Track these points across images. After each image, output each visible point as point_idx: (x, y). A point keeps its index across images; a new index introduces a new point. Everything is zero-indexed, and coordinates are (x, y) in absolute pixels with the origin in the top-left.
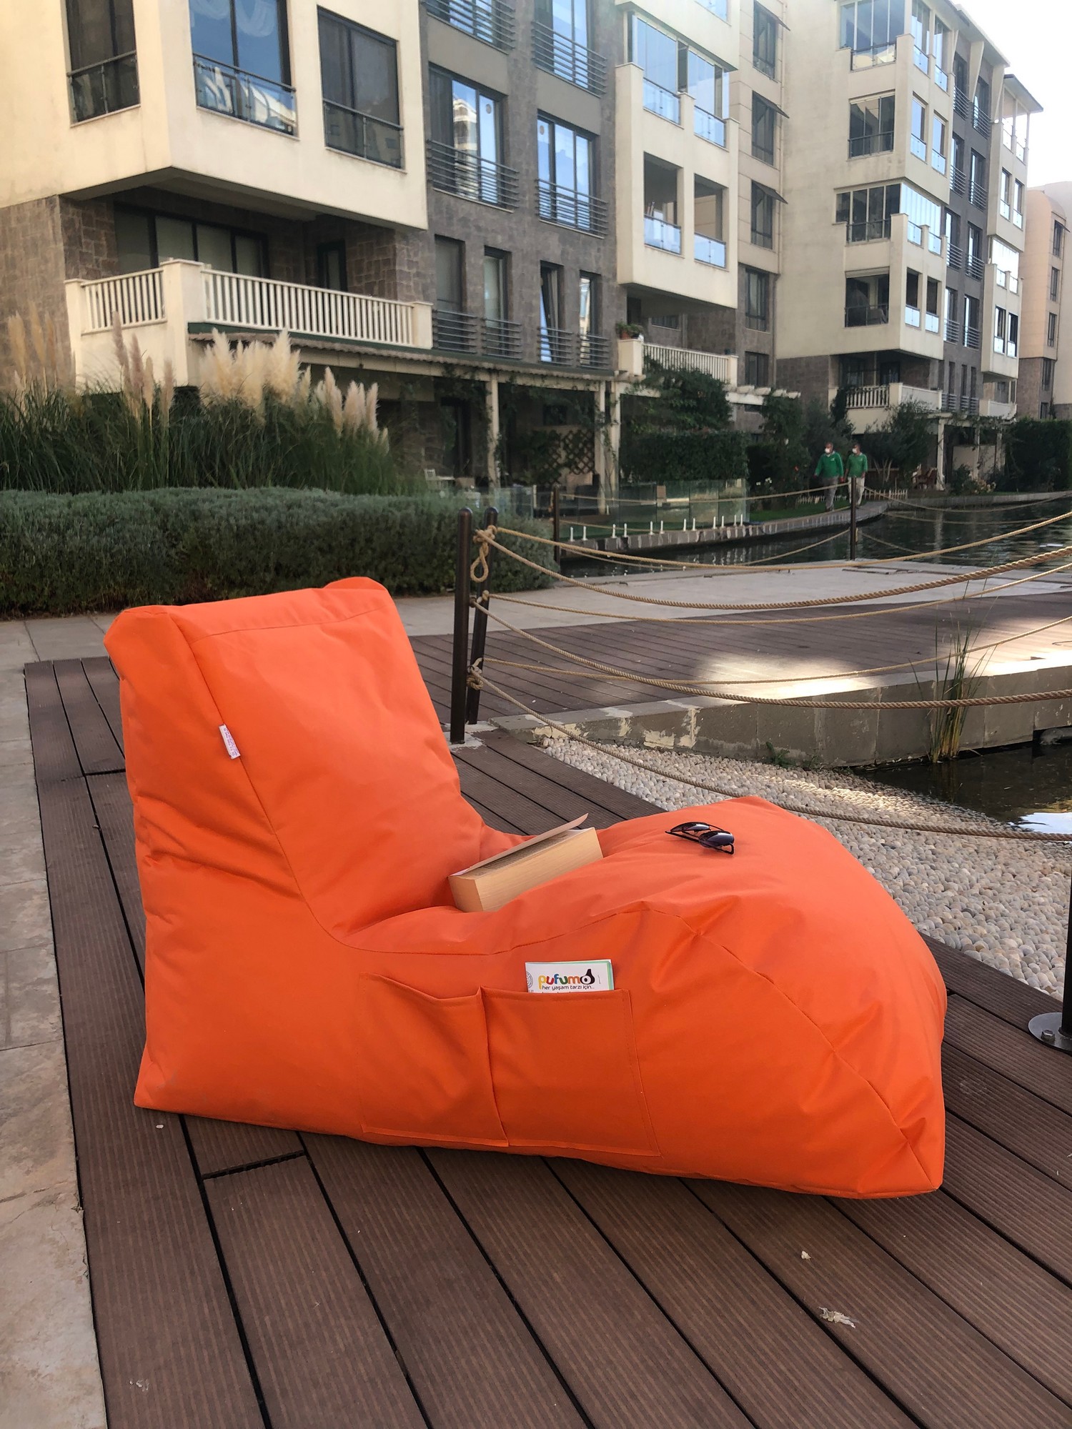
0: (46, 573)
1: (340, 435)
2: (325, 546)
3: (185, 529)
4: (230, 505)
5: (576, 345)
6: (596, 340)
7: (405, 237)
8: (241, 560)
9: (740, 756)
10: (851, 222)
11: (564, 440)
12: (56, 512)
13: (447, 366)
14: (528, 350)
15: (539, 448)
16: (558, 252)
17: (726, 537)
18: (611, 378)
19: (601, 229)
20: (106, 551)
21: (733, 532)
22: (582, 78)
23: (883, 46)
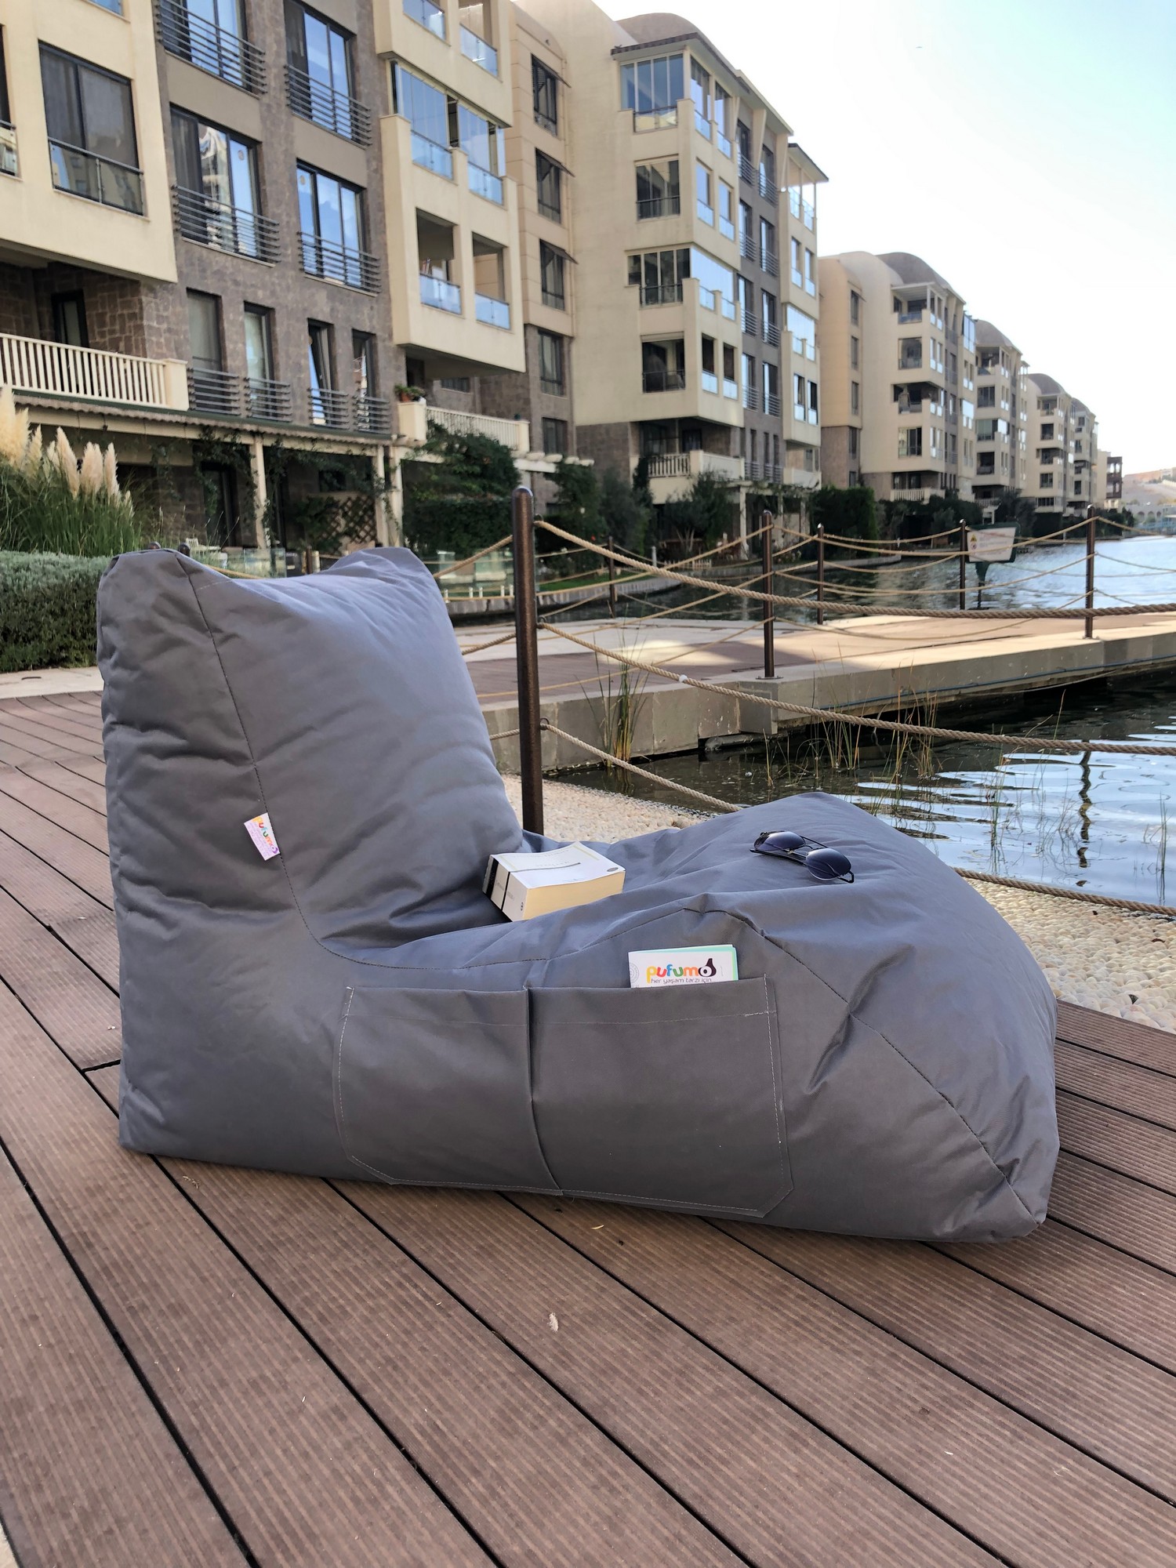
1: (75, 494)
2: (56, 609)
5: (351, 408)
6: (374, 403)
7: (152, 290)
10: (644, 285)
11: (342, 508)
13: (204, 429)
14: (298, 413)
15: (316, 515)
16: (327, 309)
18: (387, 443)
19: (374, 286)
22: (345, 129)
23: (666, 109)
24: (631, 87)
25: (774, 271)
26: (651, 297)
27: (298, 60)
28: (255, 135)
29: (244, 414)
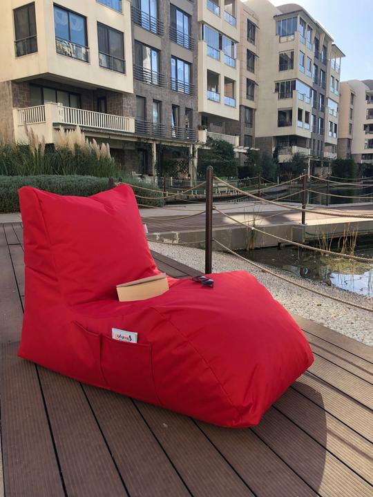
1: (99, 159)
7: (126, 96)
9: (191, 246)
10: (280, 92)
11: (179, 163)
13: (139, 138)
14: (168, 133)
15: (171, 166)
16: (178, 101)
17: (230, 195)
18: (194, 143)
19: (193, 94)
22: (187, 45)
23: (290, 35)
24: (279, 28)
25: (324, 87)
26: (282, 96)
27: (174, 24)
28: (159, 48)
29: (151, 133)
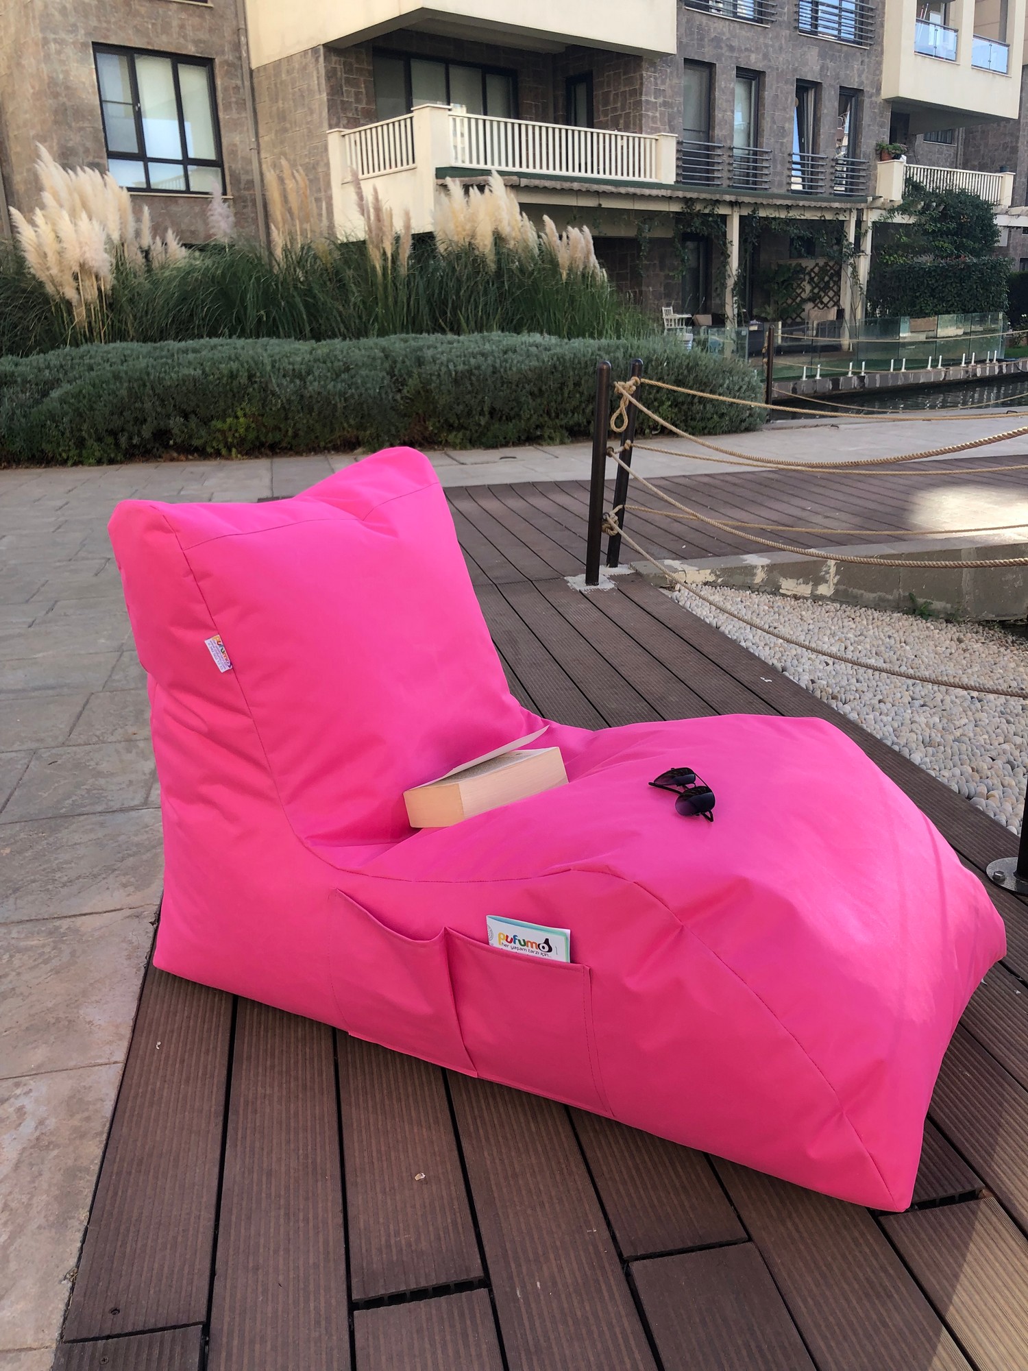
0: (290, 415)
1: (564, 276)
2: (536, 390)
3: (410, 374)
4: (451, 349)
5: (829, 170)
6: (853, 163)
7: (653, 64)
8: (458, 405)
9: (880, 606)
11: (809, 274)
12: (299, 359)
13: (687, 201)
14: (777, 179)
15: (783, 282)
16: (817, 68)
17: (975, 375)
18: (863, 205)
19: (867, 38)
20: (340, 396)
21: (984, 370)
